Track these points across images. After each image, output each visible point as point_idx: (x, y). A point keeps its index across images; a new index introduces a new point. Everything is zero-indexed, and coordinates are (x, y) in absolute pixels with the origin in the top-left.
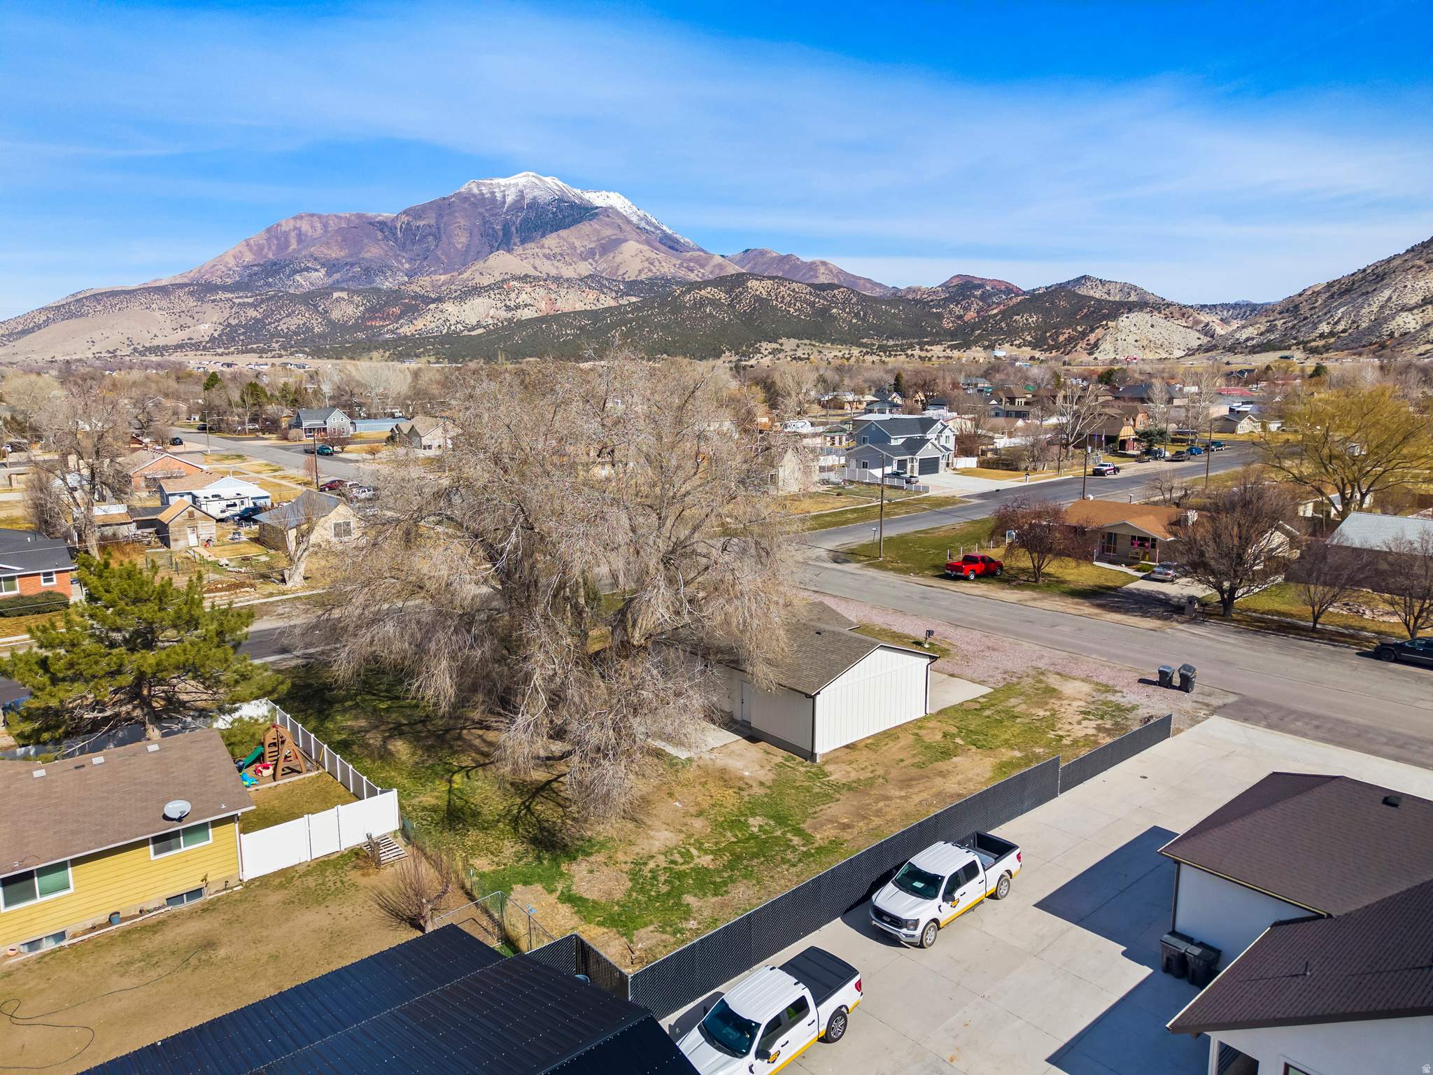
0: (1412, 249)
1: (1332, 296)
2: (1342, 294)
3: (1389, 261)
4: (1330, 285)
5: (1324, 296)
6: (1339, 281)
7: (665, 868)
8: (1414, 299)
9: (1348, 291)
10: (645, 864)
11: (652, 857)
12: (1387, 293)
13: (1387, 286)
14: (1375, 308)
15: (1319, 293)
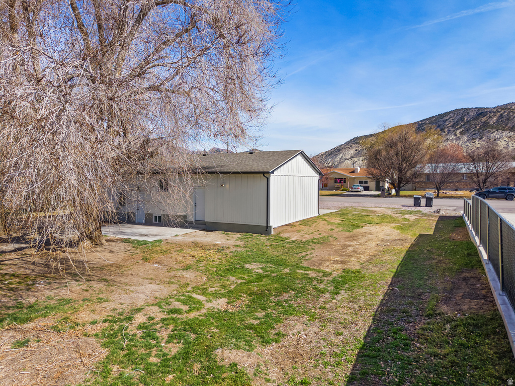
0: (346, 143)
1: (327, 156)
2: (329, 155)
3: (340, 146)
4: (326, 153)
5: (325, 156)
6: (328, 151)
7: (163, 320)
8: (349, 157)
9: (331, 154)
10: (129, 319)
11: (139, 310)
12: (341, 155)
13: (341, 153)
14: (339, 159)
15: (323, 155)
